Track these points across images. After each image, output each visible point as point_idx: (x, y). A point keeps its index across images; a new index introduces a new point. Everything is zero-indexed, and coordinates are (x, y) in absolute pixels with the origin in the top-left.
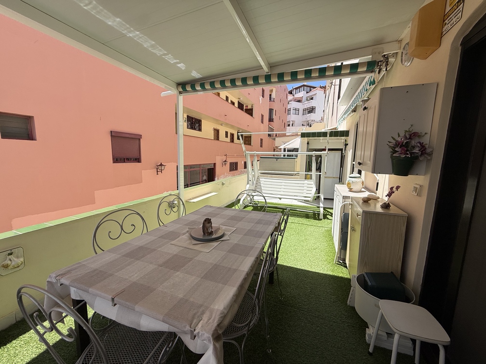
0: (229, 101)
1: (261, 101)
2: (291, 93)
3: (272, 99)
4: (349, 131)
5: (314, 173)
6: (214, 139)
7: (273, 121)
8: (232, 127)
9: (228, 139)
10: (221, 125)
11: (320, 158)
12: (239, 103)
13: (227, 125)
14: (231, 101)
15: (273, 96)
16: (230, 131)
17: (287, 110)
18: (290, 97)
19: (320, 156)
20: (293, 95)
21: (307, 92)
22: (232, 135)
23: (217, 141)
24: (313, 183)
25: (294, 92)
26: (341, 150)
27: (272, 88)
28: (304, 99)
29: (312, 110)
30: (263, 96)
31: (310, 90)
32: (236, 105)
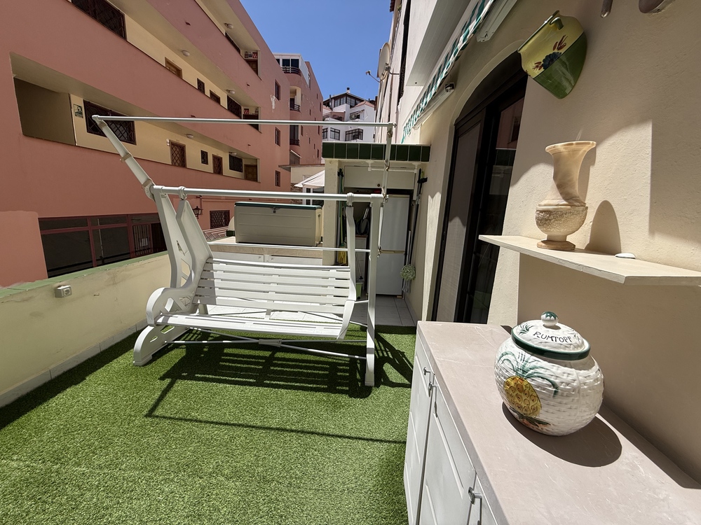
0: (208, 93)
1: (273, 104)
2: (327, 104)
3: (296, 107)
4: (430, 147)
5: (351, 249)
6: (174, 164)
7: (298, 145)
8: (217, 144)
9: (210, 167)
10: (188, 135)
11: (367, 210)
12: (230, 100)
13: (203, 138)
14: (211, 93)
15: (298, 101)
16: (212, 152)
17: (321, 131)
18: (326, 111)
19: (367, 205)
20: (331, 109)
21: (351, 107)
22: (218, 161)
23: (181, 170)
24: (348, 275)
25: (332, 104)
26: (410, 192)
27: (296, 87)
28: (347, 116)
29: (358, 135)
30: (278, 97)
31: (356, 104)
32: (224, 102)
